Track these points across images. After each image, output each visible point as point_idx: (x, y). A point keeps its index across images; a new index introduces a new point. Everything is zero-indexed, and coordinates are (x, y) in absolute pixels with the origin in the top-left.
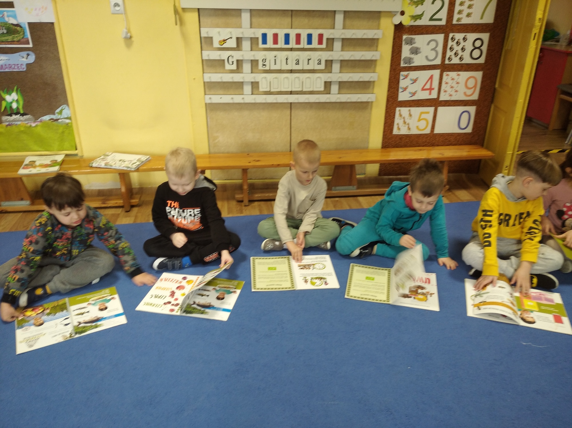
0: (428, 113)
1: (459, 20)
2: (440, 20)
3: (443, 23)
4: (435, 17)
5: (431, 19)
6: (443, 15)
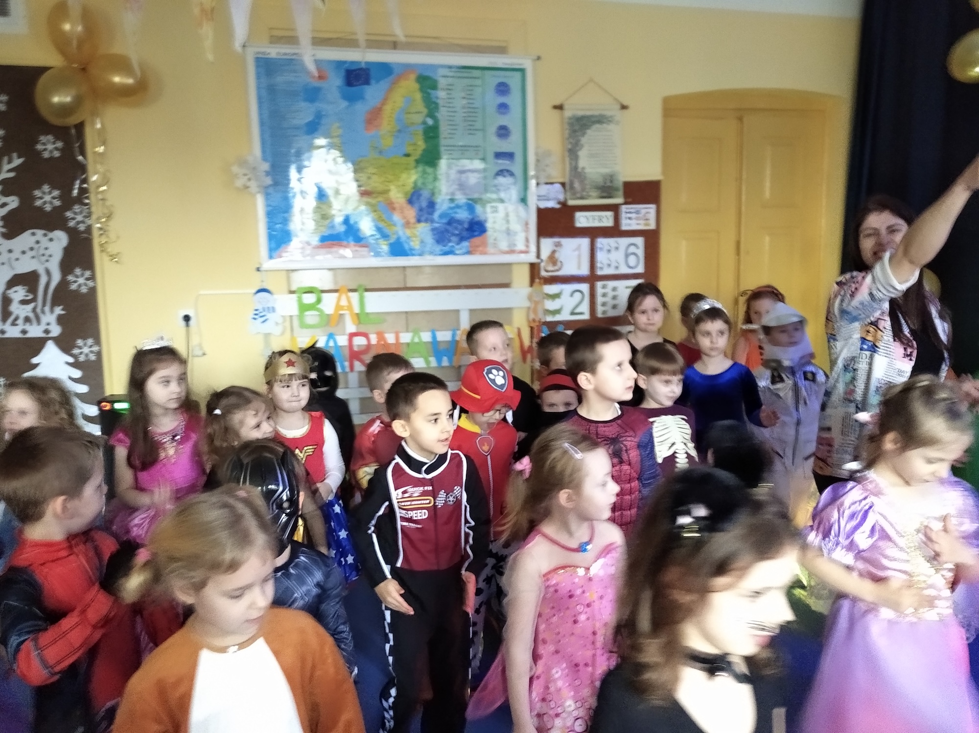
1: (604, 312)
2: (581, 313)
3: (586, 316)
4: (577, 311)
5: (573, 313)
6: (585, 308)
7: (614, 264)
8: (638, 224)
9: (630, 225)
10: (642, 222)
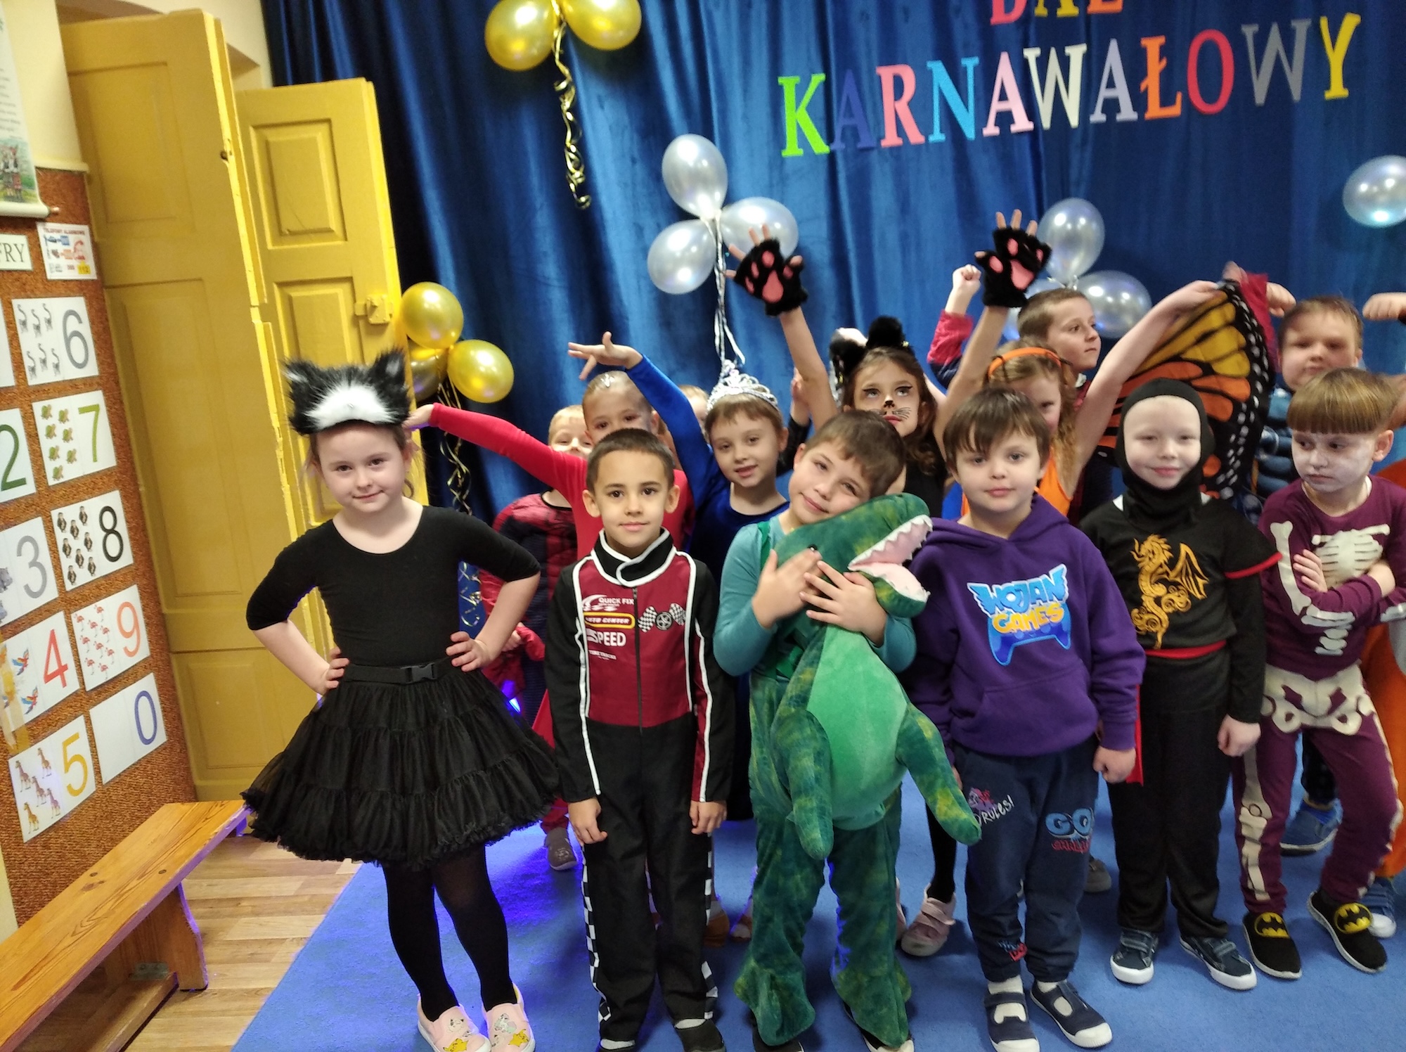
0: (76, 737)
1: (57, 473)
2: (22, 482)
3: (30, 489)
4: (10, 479)
5: (5, 485)
6: (23, 469)
7: (51, 360)
8: (71, 267)
9: (58, 269)
10: (75, 263)
